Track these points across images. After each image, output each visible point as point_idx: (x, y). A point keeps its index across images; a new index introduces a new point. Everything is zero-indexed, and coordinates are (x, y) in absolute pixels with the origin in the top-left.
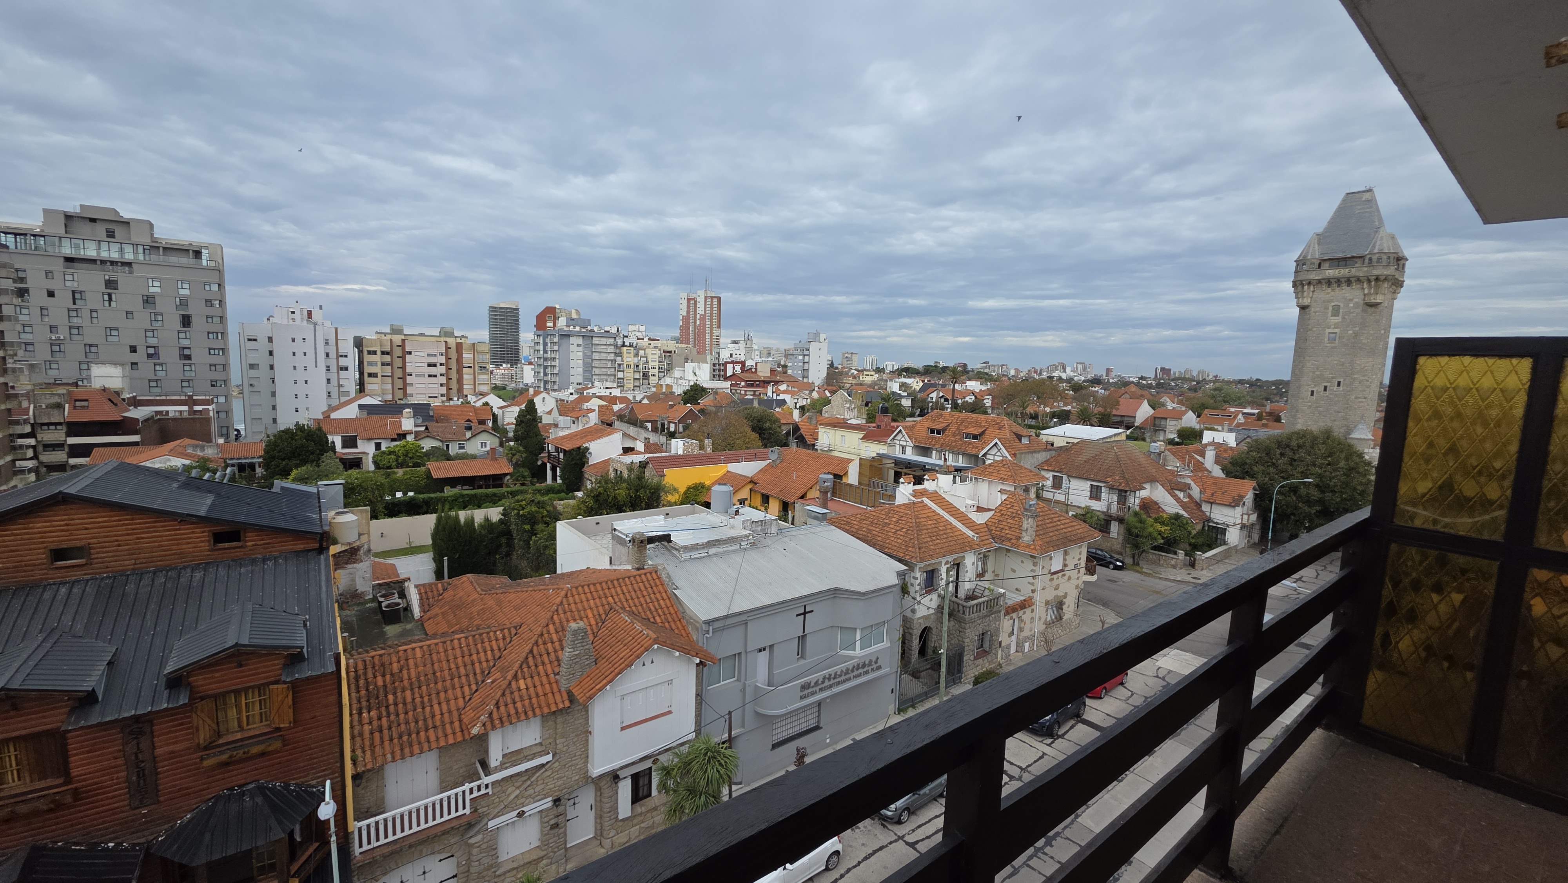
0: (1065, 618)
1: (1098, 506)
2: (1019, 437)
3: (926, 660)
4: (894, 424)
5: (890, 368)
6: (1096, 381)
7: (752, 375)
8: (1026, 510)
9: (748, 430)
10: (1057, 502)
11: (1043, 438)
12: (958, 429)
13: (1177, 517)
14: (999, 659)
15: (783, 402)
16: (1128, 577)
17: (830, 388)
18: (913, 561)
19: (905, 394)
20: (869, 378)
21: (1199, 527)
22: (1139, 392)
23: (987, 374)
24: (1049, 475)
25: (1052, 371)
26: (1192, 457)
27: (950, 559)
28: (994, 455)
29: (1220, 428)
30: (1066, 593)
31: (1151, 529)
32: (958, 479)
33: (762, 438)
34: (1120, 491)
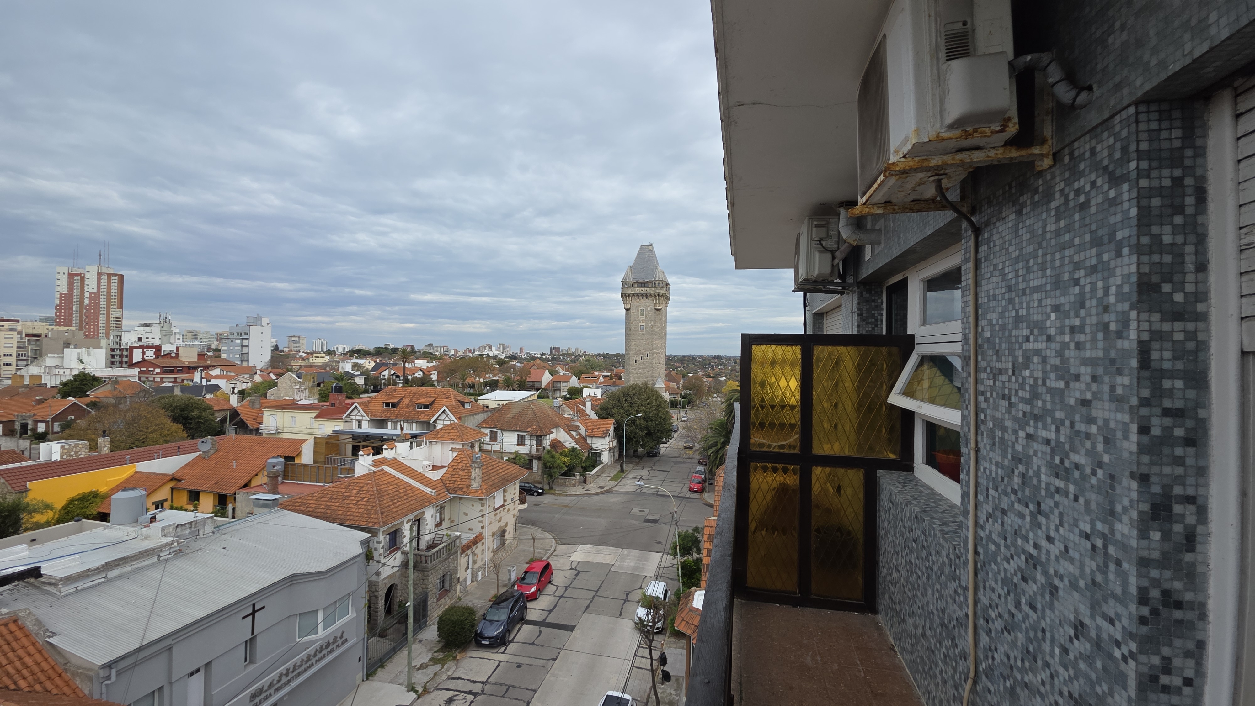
0: (507, 543)
1: (523, 450)
2: (463, 404)
3: (393, 617)
4: (349, 401)
5: (341, 351)
6: (513, 357)
7: (171, 360)
8: (473, 462)
9: (168, 423)
10: (495, 451)
11: (481, 403)
12: (411, 400)
13: (574, 449)
14: (458, 593)
15: (217, 387)
16: (546, 499)
17: (275, 370)
18: (376, 526)
19: (358, 373)
20: (320, 360)
21: (586, 455)
22: (543, 364)
23: (431, 353)
24: (488, 431)
25: (482, 351)
26: (578, 407)
27: (411, 516)
28: (443, 420)
29: (591, 386)
30: (507, 523)
31: (558, 461)
32: (414, 444)
33: (186, 427)
34: (537, 436)
